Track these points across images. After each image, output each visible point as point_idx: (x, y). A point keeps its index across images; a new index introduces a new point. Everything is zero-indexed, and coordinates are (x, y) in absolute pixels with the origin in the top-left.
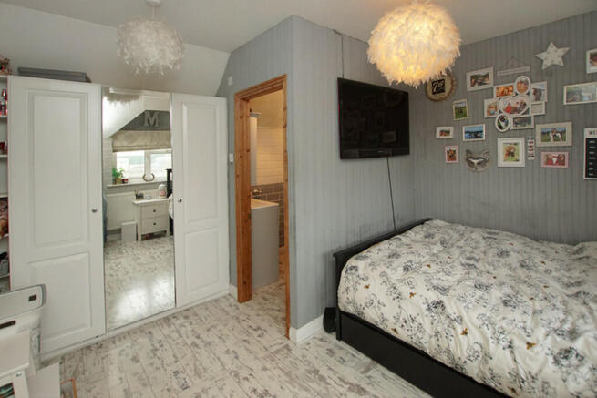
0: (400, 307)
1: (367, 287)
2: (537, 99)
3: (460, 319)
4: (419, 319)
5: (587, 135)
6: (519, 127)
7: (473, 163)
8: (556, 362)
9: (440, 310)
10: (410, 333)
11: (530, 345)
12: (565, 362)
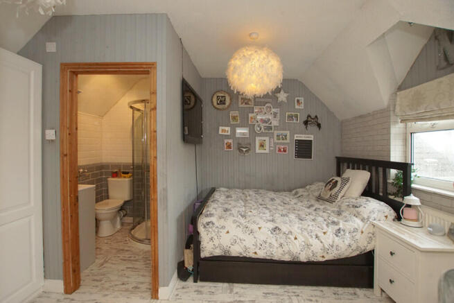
0: (255, 238)
1: (228, 232)
2: (275, 117)
3: (291, 232)
4: (269, 241)
5: (296, 138)
6: (267, 131)
7: (243, 151)
8: (337, 236)
9: (278, 232)
10: (265, 251)
11: (325, 233)
12: (340, 235)
